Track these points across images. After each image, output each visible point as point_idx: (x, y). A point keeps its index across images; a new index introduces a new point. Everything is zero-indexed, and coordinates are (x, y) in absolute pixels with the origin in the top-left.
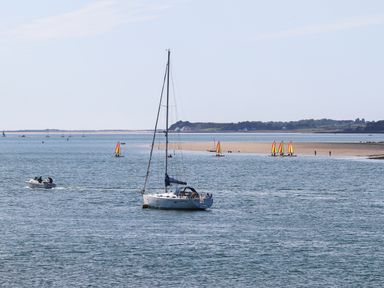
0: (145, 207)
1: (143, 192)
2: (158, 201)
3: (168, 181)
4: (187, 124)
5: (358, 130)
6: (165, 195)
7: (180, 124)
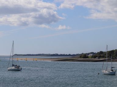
0: (8, 70)
1: (8, 67)
2: (11, 69)
3: (13, 65)
4: (17, 55)
5: (49, 56)
6: (12, 68)
7: (15, 55)
